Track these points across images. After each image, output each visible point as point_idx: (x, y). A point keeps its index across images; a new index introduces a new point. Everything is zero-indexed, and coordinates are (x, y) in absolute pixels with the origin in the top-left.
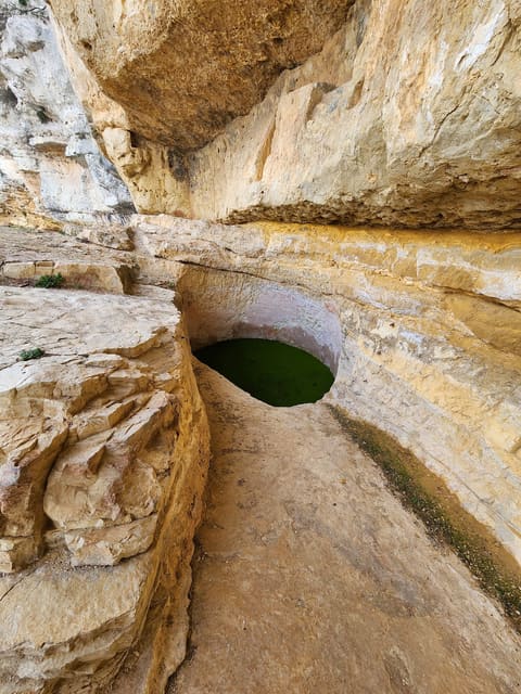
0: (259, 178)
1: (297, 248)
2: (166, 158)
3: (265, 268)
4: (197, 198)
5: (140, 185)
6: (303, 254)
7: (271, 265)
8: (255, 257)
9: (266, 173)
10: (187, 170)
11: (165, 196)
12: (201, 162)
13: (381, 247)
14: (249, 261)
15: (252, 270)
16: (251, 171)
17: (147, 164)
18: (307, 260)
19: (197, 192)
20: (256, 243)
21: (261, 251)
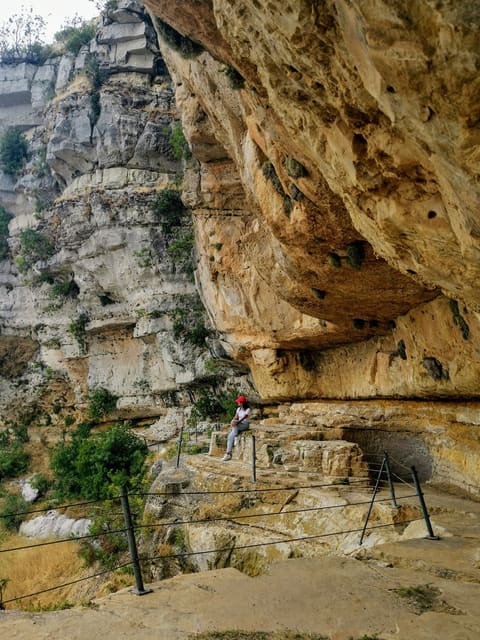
0: (374, 381)
1: (399, 412)
2: (298, 358)
3: (386, 425)
4: (324, 382)
5: (280, 380)
6: (403, 415)
7: (388, 423)
8: (379, 420)
9: (377, 379)
10: (314, 363)
11: (298, 383)
12: (326, 358)
13: (431, 409)
14: (376, 423)
15: (379, 427)
16: (368, 378)
17: (286, 366)
18: (407, 418)
19: (323, 377)
20: (378, 412)
21: (382, 416)
